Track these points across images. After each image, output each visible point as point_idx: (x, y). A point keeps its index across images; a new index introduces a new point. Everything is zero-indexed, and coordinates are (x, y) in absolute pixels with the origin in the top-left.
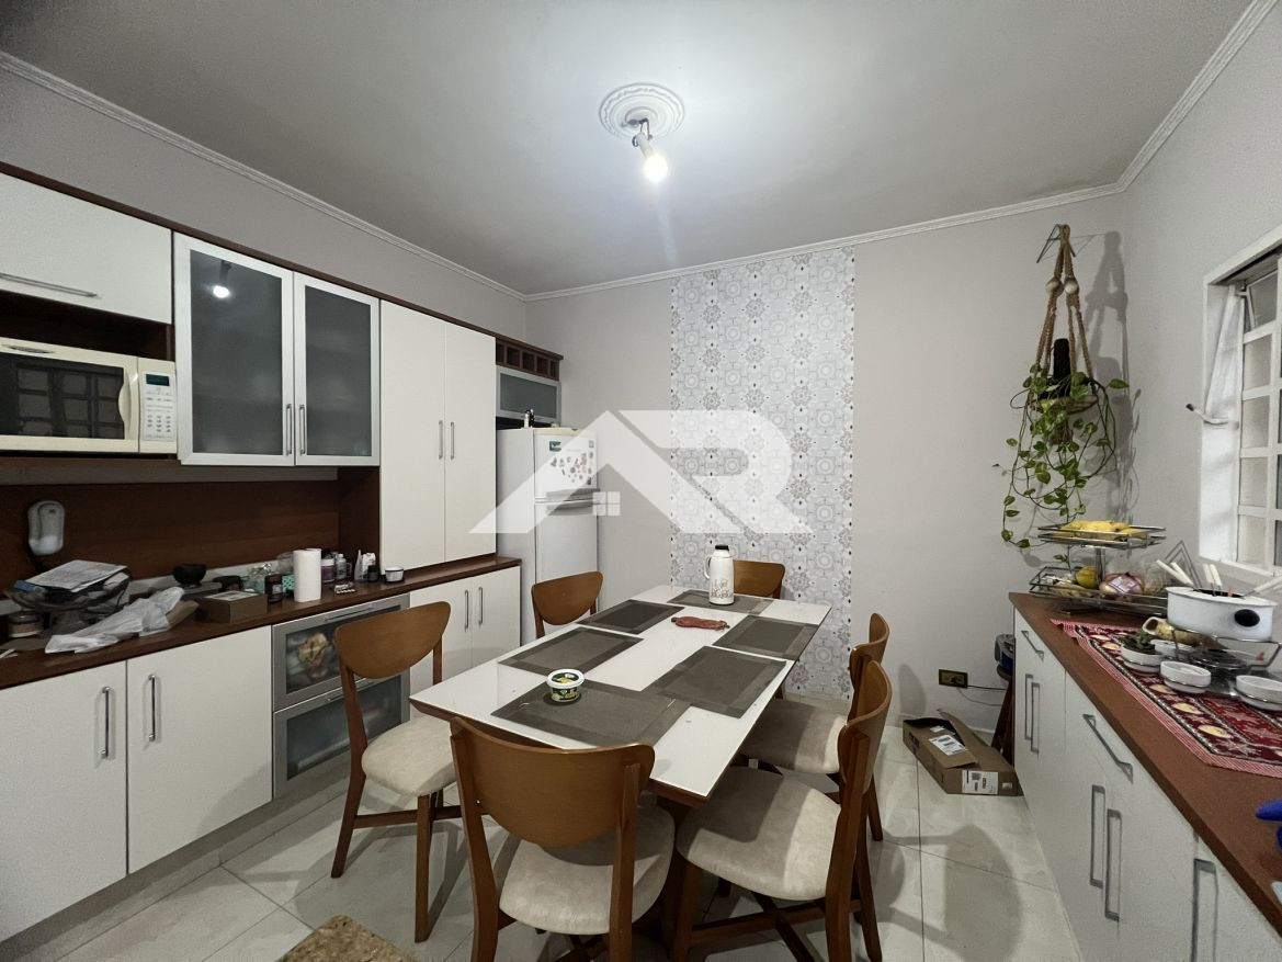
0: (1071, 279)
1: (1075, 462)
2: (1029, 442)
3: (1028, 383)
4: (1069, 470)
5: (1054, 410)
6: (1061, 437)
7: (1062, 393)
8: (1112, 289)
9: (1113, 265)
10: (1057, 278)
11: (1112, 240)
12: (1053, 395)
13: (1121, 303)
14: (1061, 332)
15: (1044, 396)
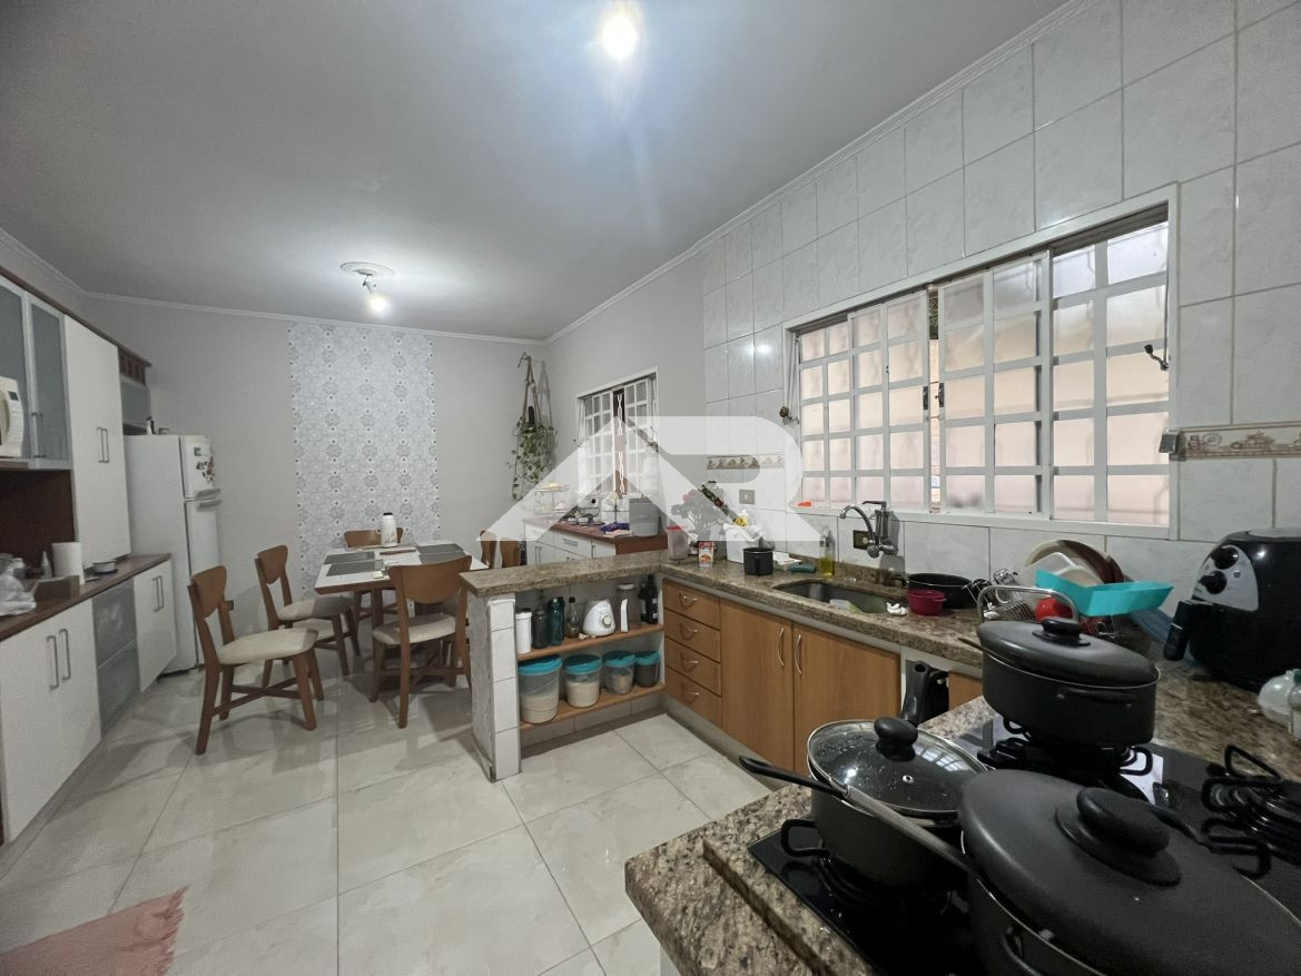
0: (533, 381)
1: (539, 461)
2: (521, 453)
3: (518, 424)
4: (538, 464)
5: (532, 438)
6: (533, 450)
7: (534, 431)
8: (545, 386)
9: (544, 374)
10: (528, 379)
11: (543, 364)
12: (531, 432)
13: (548, 393)
14: (530, 403)
15: (527, 432)
